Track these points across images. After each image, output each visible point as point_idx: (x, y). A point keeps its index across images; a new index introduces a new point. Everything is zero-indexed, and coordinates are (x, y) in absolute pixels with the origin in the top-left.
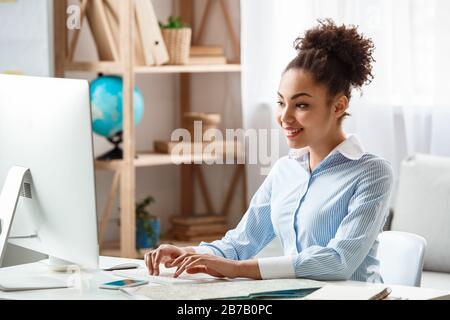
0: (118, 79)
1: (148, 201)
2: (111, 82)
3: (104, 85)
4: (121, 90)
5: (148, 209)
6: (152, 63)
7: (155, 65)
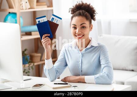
0: (15, 14)
1: (25, 50)
2: (13, 15)
3: (11, 16)
4: (16, 17)
5: (26, 52)
6: (25, 9)
7: (26, 9)
